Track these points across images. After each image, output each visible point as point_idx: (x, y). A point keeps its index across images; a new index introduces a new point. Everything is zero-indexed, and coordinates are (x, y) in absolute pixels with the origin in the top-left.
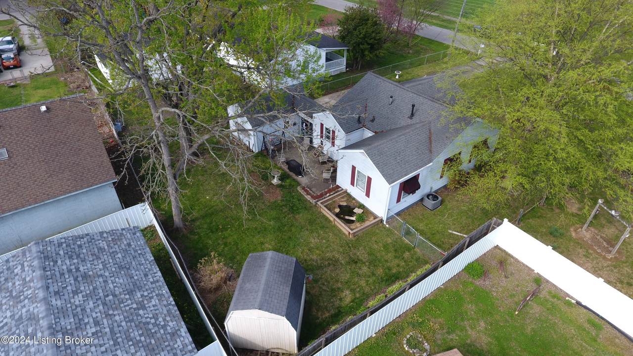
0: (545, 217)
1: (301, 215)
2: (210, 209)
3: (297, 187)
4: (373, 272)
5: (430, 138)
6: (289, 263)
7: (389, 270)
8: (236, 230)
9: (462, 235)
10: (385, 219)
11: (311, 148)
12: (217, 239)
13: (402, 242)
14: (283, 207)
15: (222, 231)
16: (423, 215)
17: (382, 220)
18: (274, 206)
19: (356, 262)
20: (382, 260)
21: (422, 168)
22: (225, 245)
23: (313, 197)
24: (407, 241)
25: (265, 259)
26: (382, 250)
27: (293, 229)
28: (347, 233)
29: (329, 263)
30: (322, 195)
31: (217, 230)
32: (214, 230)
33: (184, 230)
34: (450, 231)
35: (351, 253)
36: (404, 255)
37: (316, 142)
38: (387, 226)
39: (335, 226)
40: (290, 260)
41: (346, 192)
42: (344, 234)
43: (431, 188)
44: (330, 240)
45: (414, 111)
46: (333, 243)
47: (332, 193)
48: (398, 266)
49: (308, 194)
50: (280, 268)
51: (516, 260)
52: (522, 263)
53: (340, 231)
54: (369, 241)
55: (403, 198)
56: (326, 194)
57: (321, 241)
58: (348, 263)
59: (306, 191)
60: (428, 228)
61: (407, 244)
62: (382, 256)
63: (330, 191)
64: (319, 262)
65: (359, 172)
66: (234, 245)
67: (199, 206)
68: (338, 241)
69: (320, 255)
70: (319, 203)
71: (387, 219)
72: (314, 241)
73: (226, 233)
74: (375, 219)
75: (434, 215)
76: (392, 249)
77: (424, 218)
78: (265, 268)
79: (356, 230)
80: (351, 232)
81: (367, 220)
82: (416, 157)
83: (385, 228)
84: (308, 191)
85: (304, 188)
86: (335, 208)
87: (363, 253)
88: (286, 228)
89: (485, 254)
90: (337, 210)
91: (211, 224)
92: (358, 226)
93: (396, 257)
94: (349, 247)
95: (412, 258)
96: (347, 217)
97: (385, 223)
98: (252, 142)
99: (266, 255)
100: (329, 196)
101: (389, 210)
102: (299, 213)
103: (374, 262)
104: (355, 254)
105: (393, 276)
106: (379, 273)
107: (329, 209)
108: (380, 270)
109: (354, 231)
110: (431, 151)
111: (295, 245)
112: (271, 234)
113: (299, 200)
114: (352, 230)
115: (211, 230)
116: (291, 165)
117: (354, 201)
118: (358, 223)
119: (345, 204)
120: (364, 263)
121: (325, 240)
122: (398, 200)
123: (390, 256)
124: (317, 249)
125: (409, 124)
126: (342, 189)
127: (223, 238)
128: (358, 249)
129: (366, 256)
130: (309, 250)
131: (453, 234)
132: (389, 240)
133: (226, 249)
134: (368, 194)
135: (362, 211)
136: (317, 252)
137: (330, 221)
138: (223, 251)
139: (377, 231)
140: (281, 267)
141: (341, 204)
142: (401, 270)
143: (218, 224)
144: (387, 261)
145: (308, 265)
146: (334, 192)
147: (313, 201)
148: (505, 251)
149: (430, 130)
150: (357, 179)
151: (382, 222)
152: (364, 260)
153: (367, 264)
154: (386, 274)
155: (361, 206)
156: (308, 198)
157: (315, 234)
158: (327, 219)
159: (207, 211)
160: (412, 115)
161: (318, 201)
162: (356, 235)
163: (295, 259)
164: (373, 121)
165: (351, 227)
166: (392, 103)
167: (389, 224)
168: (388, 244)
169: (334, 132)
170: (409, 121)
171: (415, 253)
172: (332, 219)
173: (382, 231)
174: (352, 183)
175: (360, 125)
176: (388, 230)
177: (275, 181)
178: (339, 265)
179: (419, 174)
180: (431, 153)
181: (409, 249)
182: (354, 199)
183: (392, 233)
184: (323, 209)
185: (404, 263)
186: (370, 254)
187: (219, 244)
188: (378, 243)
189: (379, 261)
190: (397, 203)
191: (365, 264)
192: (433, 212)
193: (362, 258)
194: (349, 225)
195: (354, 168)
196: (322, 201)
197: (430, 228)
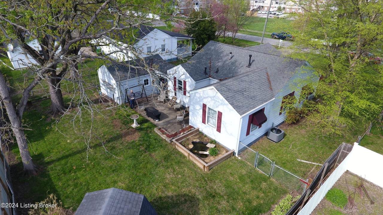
0: (376, 143)
1: (157, 152)
2: (68, 151)
3: (154, 129)
4: (232, 206)
5: (268, 79)
6: (134, 203)
7: (249, 202)
8: (90, 170)
9: (310, 163)
10: (236, 152)
11: (167, 100)
12: (68, 180)
13: (257, 172)
14: (141, 146)
15: (75, 172)
16: (270, 147)
17: (234, 152)
18: (132, 145)
19: (214, 196)
20: (241, 192)
21: (267, 102)
22: (75, 186)
23: (168, 136)
24: (261, 171)
25: (103, 199)
26: (238, 182)
27: (149, 166)
28: (202, 167)
29: (185, 199)
30: (176, 135)
31: (70, 171)
32: (67, 171)
33: (35, 173)
34: (299, 160)
35: (208, 186)
36: (261, 186)
37: (171, 95)
38: (239, 158)
39: (189, 161)
40: (136, 199)
41: (198, 130)
42: (199, 168)
43: (273, 124)
44: (185, 174)
45: (251, 62)
46: (189, 177)
47: (185, 132)
48: (258, 197)
49: (163, 133)
50: (121, 211)
51: (371, 184)
52: (379, 187)
53: (194, 165)
54: (224, 174)
55: (252, 131)
56: (180, 133)
57: (176, 176)
58: (206, 198)
59: (162, 132)
60: (277, 158)
61: (261, 174)
62: (239, 188)
63: (183, 130)
64: (175, 199)
65: (209, 109)
66: (85, 185)
67: (58, 149)
68: (194, 175)
69: (175, 190)
70: (174, 140)
71: (239, 152)
72: (169, 177)
73: (79, 174)
74: (227, 152)
75: (280, 146)
76: (248, 180)
77: (272, 149)
78: (101, 211)
79: (211, 163)
80: (206, 165)
81: (220, 154)
82: (260, 93)
83: (237, 160)
84: (164, 131)
85: (160, 129)
86: (188, 144)
87: (220, 186)
88: (141, 165)
89: (339, 180)
90: (191, 146)
91: (65, 165)
92: (212, 160)
93: (253, 188)
94: (205, 180)
95: (270, 188)
96: (201, 152)
97: (237, 155)
98: (116, 95)
99: (105, 194)
100: (183, 134)
101: (240, 142)
102: (155, 151)
103: (232, 195)
104: (212, 188)
105: (255, 209)
106: (239, 207)
107: (184, 146)
108: (240, 203)
109: (209, 164)
110: (271, 89)
111: (149, 182)
112: (125, 172)
113: (155, 140)
114: (207, 163)
115: (64, 171)
116: (149, 111)
117: (206, 138)
118: (212, 157)
119: (198, 141)
120: (222, 196)
121: (180, 174)
122: (248, 133)
123: (247, 187)
124: (173, 184)
125: (248, 71)
126: (195, 128)
127: (75, 179)
128: (214, 182)
129: (223, 189)
130: (165, 186)
131: (302, 162)
132: (244, 172)
133: (76, 190)
134: (219, 130)
135: (215, 145)
136: (173, 187)
137: (184, 157)
138: (71, 192)
139: (231, 163)
140: (123, 209)
141: (195, 141)
142: (262, 202)
143: (73, 165)
144: (245, 193)
145: (163, 203)
146: (187, 131)
147: (168, 140)
148: (356, 176)
149: (267, 74)
150: (208, 117)
151: (234, 155)
152: (222, 194)
153: (225, 197)
154: (247, 209)
155: (213, 142)
156: (164, 137)
157: (170, 170)
158: (182, 155)
159: (65, 153)
160: (250, 64)
161: (173, 139)
162: (211, 168)
163: (143, 197)
164: (217, 72)
165: (206, 161)
166: (231, 58)
167: (241, 157)
168: (243, 176)
169: (185, 82)
170: (248, 69)
171: (272, 183)
172: (186, 155)
173: (234, 163)
174: (204, 122)
175: (207, 76)
176: (241, 162)
177: (134, 125)
178: (196, 201)
179: (264, 108)
180: (272, 90)
181: (265, 180)
182: (206, 136)
183: (245, 165)
184: (177, 145)
185: (263, 194)
186: (227, 187)
187: (69, 185)
188: (233, 175)
189: (238, 194)
190: (246, 136)
191: (223, 198)
192: (278, 144)
193: (220, 192)
194: (203, 159)
195: (204, 106)
196: (177, 138)
197: (279, 158)
